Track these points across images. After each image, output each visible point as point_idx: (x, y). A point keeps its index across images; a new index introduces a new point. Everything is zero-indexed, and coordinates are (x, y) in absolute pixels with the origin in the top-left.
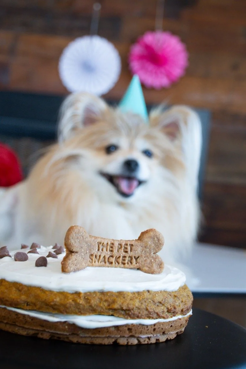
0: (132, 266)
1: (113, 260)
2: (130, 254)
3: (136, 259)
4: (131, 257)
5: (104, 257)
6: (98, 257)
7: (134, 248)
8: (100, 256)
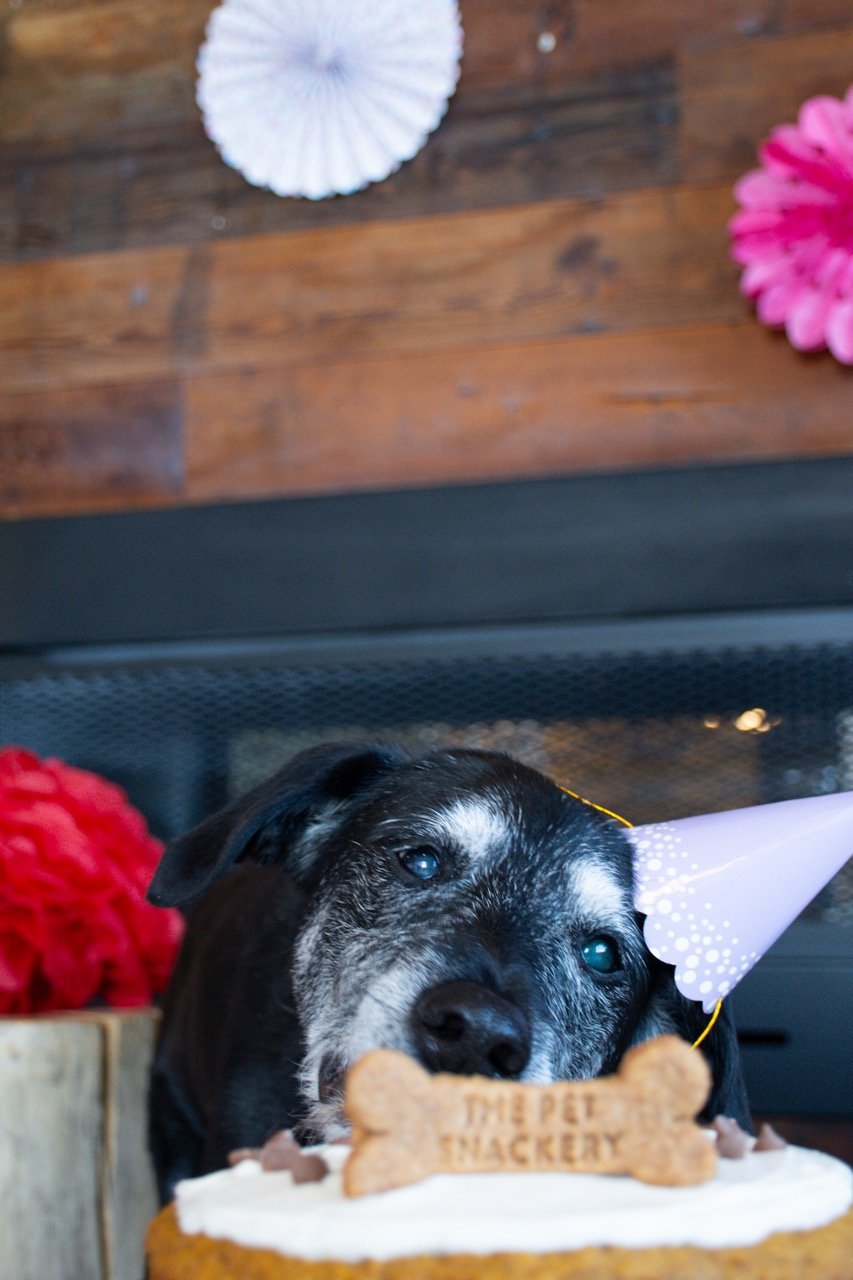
0: (600, 1167)
1: (528, 1149)
2: (585, 1125)
3: (613, 1140)
4: (592, 1139)
5: (495, 1143)
6: (471, 1143)
7: (598, 1106)
8: (477, 1141)
